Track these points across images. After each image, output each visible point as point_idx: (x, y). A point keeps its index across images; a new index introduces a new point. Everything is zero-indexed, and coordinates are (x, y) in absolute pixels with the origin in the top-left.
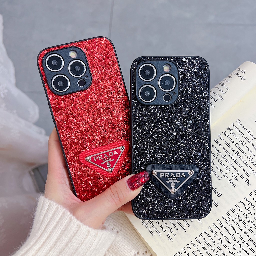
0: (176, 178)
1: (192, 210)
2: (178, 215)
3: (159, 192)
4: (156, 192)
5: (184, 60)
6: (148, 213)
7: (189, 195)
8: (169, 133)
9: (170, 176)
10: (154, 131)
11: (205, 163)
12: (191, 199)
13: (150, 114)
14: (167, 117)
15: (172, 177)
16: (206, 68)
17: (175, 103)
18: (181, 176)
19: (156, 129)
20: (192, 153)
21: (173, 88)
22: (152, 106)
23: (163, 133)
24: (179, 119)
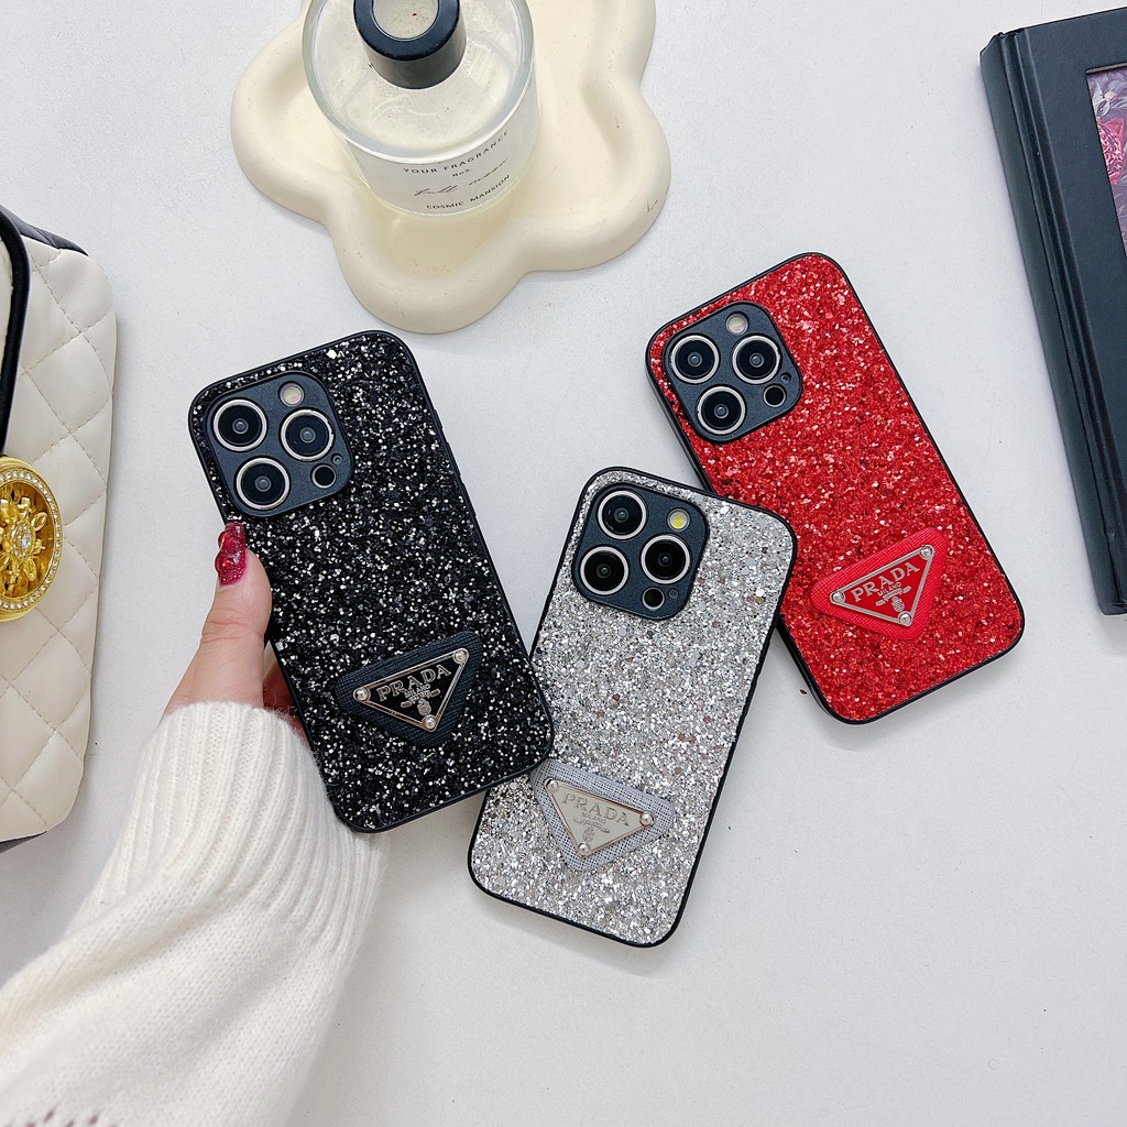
0: (424, 684)
1: (502, 754)
2: (469, 782)
3: (395, 741)
4: (388, 745)
5: (332, 354)
6: (383, 808)
7: (480, 718)
8: (364, 571)
9: (405, 686)
10: (320, 580)
12: (490, 725)
13: (291, 538)
14: (343, 528)
16: (403, 354)
17: (352, 482)
18: (437, 676)
19: (325, 572)
20: (446, 603)
21: (330, 445)
22: (289, 513)
23: (348, 578)
24: (379, 524)
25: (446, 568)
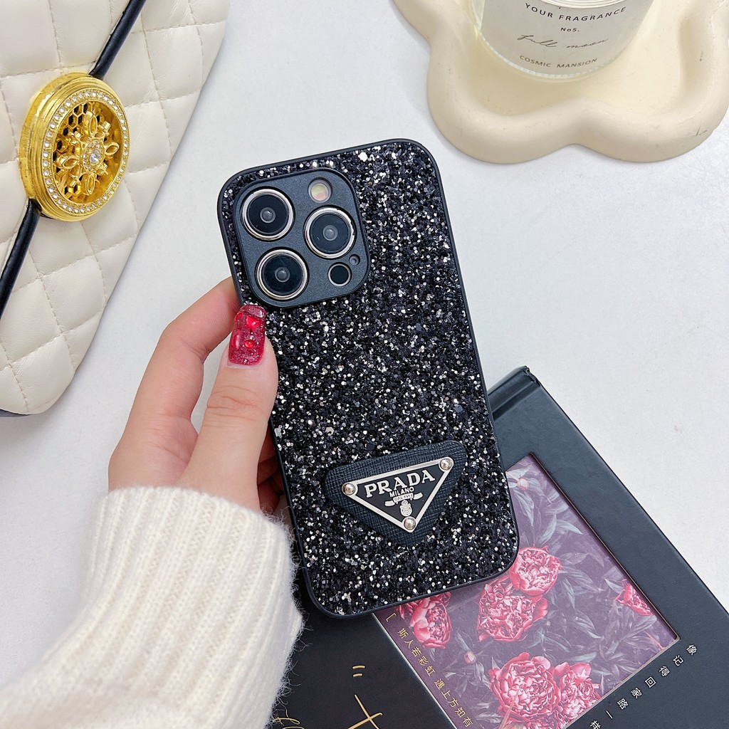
0: (409, 487)
1: (469, 560)
2: (436, 582)
3: (373, 535)
4: (366, 538)
5: (363, 156)
6: (354, 596)
7: (453, 524)
8: (365, 370)
9: (391, 486)
10: (324, 373)
11: (477, 430)
12: (462, 531)
13: (302, 330)
14: (351, 327)
15: (400, 488)
16: (429, 166)
17: (365, 284)
18: (421, 480)
19: (329, 367)
20: (437, 411)
21: (349, 245)
22: (303, 307)
23: (349, 375)
24: (385, 328)
25: (441, 377)
